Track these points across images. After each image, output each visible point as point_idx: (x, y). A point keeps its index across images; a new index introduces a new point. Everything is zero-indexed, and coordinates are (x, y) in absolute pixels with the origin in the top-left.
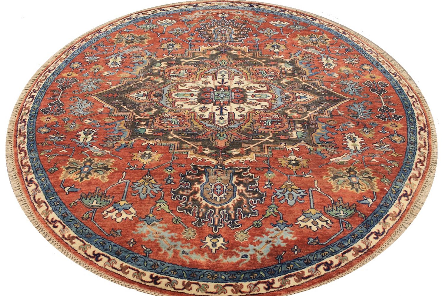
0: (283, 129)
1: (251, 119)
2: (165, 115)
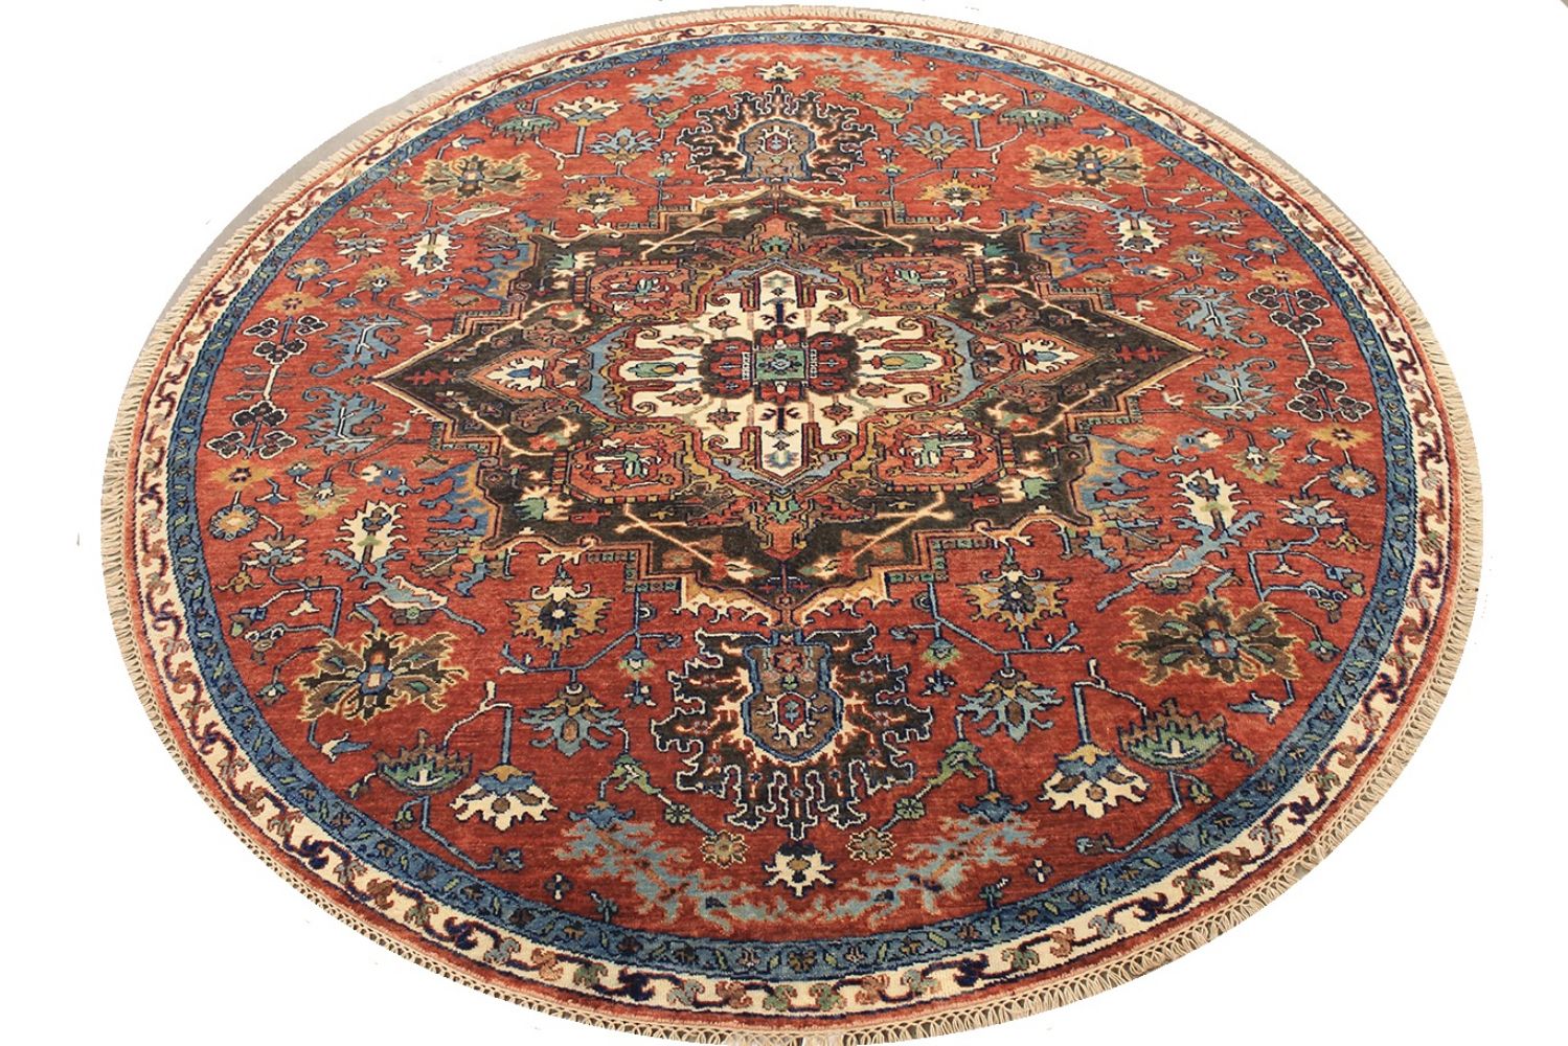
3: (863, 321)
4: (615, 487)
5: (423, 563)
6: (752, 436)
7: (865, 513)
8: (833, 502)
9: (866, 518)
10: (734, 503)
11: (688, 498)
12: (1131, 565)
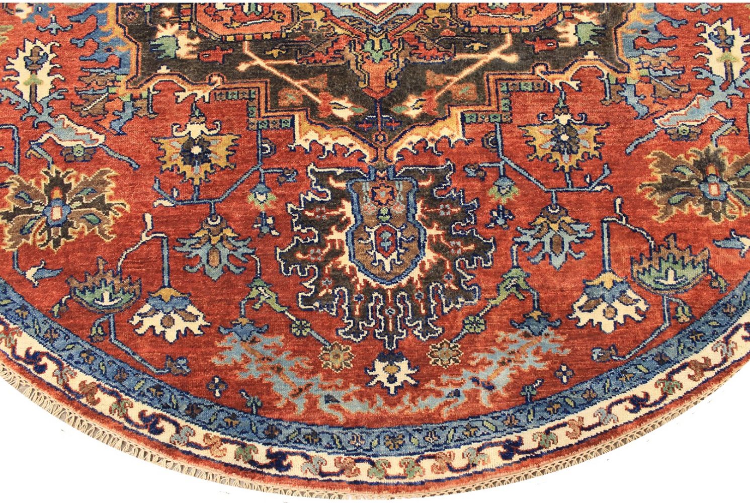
4: (235, 25)
5: (81, 102)
7: (446, 53)
8: (420, 42)
9: (447, 58)
10: (336, 41)
11: (297, 35)
12: (656, 112)
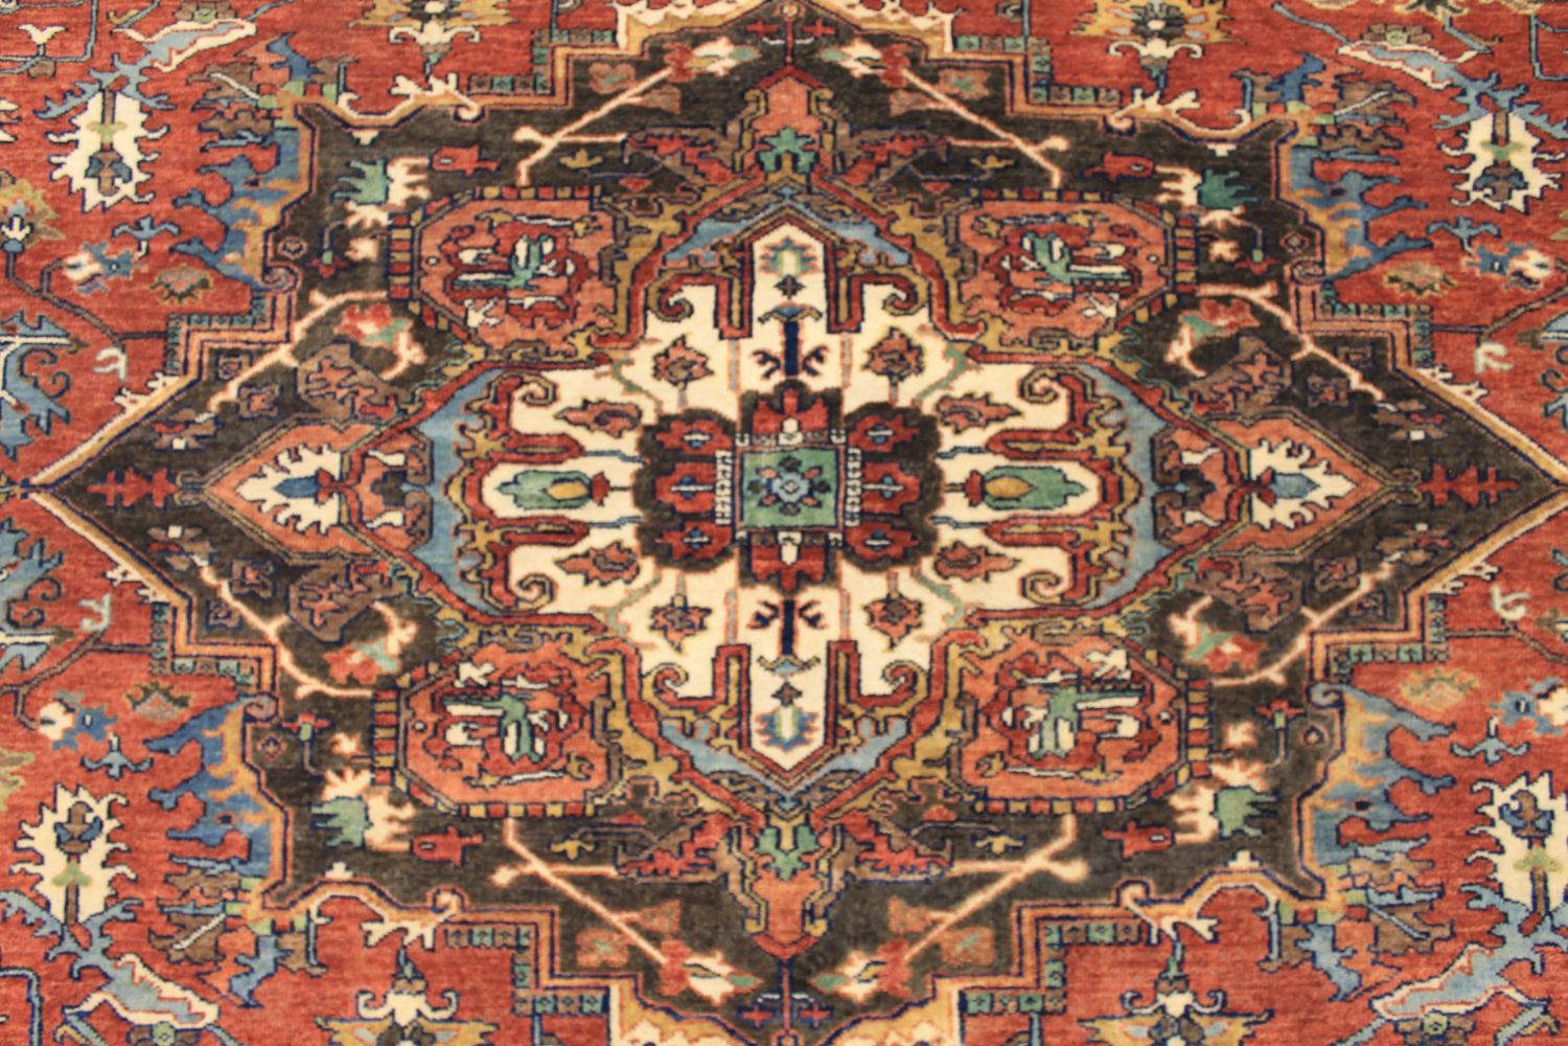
0: (451, 221)
1: (623, 288)
2: (1110, 312)
3: (953, 375)
4: (488, 780)
5: (170, 930)
6: (734, 667)
7: (934, 859)
8: (878, 834)
9: (935, 871)
10: (700, 828)
11: (617, 812)
12: (1378, 984)
